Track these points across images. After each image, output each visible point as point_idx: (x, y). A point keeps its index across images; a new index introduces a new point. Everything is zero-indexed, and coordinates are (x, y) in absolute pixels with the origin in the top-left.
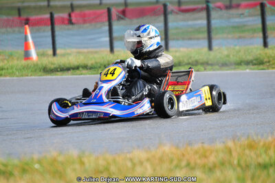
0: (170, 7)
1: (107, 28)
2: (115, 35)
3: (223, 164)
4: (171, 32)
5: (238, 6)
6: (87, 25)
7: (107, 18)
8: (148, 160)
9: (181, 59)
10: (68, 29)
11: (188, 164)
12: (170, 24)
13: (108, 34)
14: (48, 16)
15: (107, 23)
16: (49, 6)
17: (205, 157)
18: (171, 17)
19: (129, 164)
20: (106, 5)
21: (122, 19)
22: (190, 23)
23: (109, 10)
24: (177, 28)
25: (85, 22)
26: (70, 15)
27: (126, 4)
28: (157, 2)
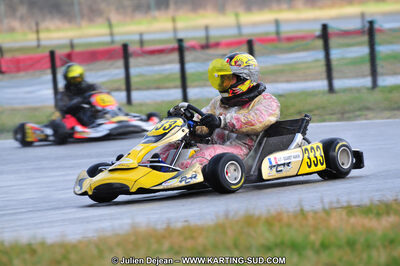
0: (132, 48)
1: (49, 77)
3: (215, 246)
4: (134, 80)
5: (217, 45)
6: (22, 74)
7: (49, 64)
8: (119, 244)
11: (171, 248)
12: (133, 71)
13: (51, 85)
15: (49, 71)
17: (192, 238)
18: (132, 61)
19: (95, 252)
20: (45, 47)
22: (157, 68)
23: (52, 54)
24: (140, 75)
25: (18, 70)
27: (72, 46)
28: (113, 42)
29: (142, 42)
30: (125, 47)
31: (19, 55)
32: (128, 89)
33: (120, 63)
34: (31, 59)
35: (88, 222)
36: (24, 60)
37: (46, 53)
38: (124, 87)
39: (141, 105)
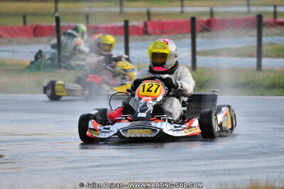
0: (266, 19)
1: (189, 41)
2: (198, 49)
4: (265, 48)
7: (189, 29)
9: (276, 80)
10: (143, 40)
12: (265, 40)
13: (189, 48)
14: (122, 24)
15: (189, 35)
16: (121, 12)
18: (265, 30)
20: (188, 13)
21: (208, 30)
23: (193, 20)
24: (271, 44)
26: (146, 24)
27: (212, 13)
28: (249, 12)
29: (275, 13)
30: (260, 17)
31: (164, 19)
32: (259, 56)
33: (254, 32)
34: (174, 23)
35: (213, 175)
36: (168, 24)
37: (188, 18)
38: (255, 53)
39: (270, 71)
